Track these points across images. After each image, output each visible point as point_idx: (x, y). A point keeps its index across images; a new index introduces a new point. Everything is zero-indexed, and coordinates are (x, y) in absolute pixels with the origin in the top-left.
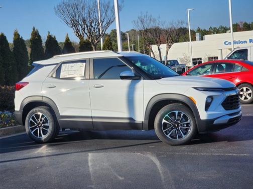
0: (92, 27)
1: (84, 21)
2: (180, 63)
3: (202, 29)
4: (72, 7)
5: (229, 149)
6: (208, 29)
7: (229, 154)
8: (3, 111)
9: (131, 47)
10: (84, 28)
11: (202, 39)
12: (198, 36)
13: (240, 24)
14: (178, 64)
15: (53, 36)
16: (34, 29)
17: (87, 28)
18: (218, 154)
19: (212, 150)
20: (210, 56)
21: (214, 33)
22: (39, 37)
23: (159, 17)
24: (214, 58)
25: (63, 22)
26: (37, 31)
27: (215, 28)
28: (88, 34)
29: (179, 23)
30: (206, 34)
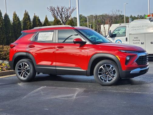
0: (63, 11)
3: (133, 16)
5: (137, 89)
6: (136, 16)
7: (136, 92)
9: (89, 26)
10: (58, 13)
12: (130, 20)
15: (37, 16)
16: (26, 11)
17: (60, 12)
19: (127, 89)
21: (140, 19)
22: (29, 16)
27: (141, 16)
28: (60, 16)
29: (117, 11)
30: (135, 19)
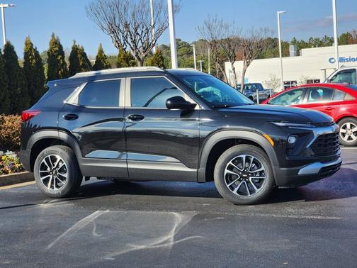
0: (138, 34)
1: (127, 26)
2: (265, 87)
3: (299, 39)
4: (110, 7)
5: (313, 209)
6: (307, 41)
7: (312, 217)
8: (5, 151)
9: (198, 64)
10: (126, 37)
11: (298, 54)
12: (292, 49)
13: (352, 34)
14: (262, 89)
15: (80, 47)
16: (53, 36)
17: (131, 35)
18: (296, 217)
19: (290, 210)
20: (309, 79)
21: (315, 47)
22: (61, 47)
23: (234, 23)
24: (315, 81)
25: (97, 26)
26: (58, 40)
27: (317, 40)
28: (131, 44)
29: (261, 30)
30: (303, 48)
